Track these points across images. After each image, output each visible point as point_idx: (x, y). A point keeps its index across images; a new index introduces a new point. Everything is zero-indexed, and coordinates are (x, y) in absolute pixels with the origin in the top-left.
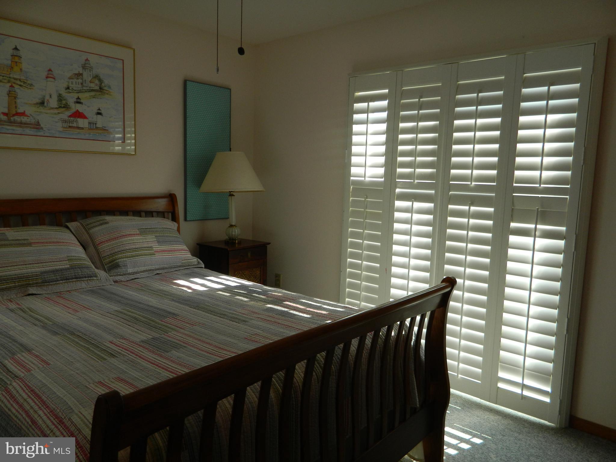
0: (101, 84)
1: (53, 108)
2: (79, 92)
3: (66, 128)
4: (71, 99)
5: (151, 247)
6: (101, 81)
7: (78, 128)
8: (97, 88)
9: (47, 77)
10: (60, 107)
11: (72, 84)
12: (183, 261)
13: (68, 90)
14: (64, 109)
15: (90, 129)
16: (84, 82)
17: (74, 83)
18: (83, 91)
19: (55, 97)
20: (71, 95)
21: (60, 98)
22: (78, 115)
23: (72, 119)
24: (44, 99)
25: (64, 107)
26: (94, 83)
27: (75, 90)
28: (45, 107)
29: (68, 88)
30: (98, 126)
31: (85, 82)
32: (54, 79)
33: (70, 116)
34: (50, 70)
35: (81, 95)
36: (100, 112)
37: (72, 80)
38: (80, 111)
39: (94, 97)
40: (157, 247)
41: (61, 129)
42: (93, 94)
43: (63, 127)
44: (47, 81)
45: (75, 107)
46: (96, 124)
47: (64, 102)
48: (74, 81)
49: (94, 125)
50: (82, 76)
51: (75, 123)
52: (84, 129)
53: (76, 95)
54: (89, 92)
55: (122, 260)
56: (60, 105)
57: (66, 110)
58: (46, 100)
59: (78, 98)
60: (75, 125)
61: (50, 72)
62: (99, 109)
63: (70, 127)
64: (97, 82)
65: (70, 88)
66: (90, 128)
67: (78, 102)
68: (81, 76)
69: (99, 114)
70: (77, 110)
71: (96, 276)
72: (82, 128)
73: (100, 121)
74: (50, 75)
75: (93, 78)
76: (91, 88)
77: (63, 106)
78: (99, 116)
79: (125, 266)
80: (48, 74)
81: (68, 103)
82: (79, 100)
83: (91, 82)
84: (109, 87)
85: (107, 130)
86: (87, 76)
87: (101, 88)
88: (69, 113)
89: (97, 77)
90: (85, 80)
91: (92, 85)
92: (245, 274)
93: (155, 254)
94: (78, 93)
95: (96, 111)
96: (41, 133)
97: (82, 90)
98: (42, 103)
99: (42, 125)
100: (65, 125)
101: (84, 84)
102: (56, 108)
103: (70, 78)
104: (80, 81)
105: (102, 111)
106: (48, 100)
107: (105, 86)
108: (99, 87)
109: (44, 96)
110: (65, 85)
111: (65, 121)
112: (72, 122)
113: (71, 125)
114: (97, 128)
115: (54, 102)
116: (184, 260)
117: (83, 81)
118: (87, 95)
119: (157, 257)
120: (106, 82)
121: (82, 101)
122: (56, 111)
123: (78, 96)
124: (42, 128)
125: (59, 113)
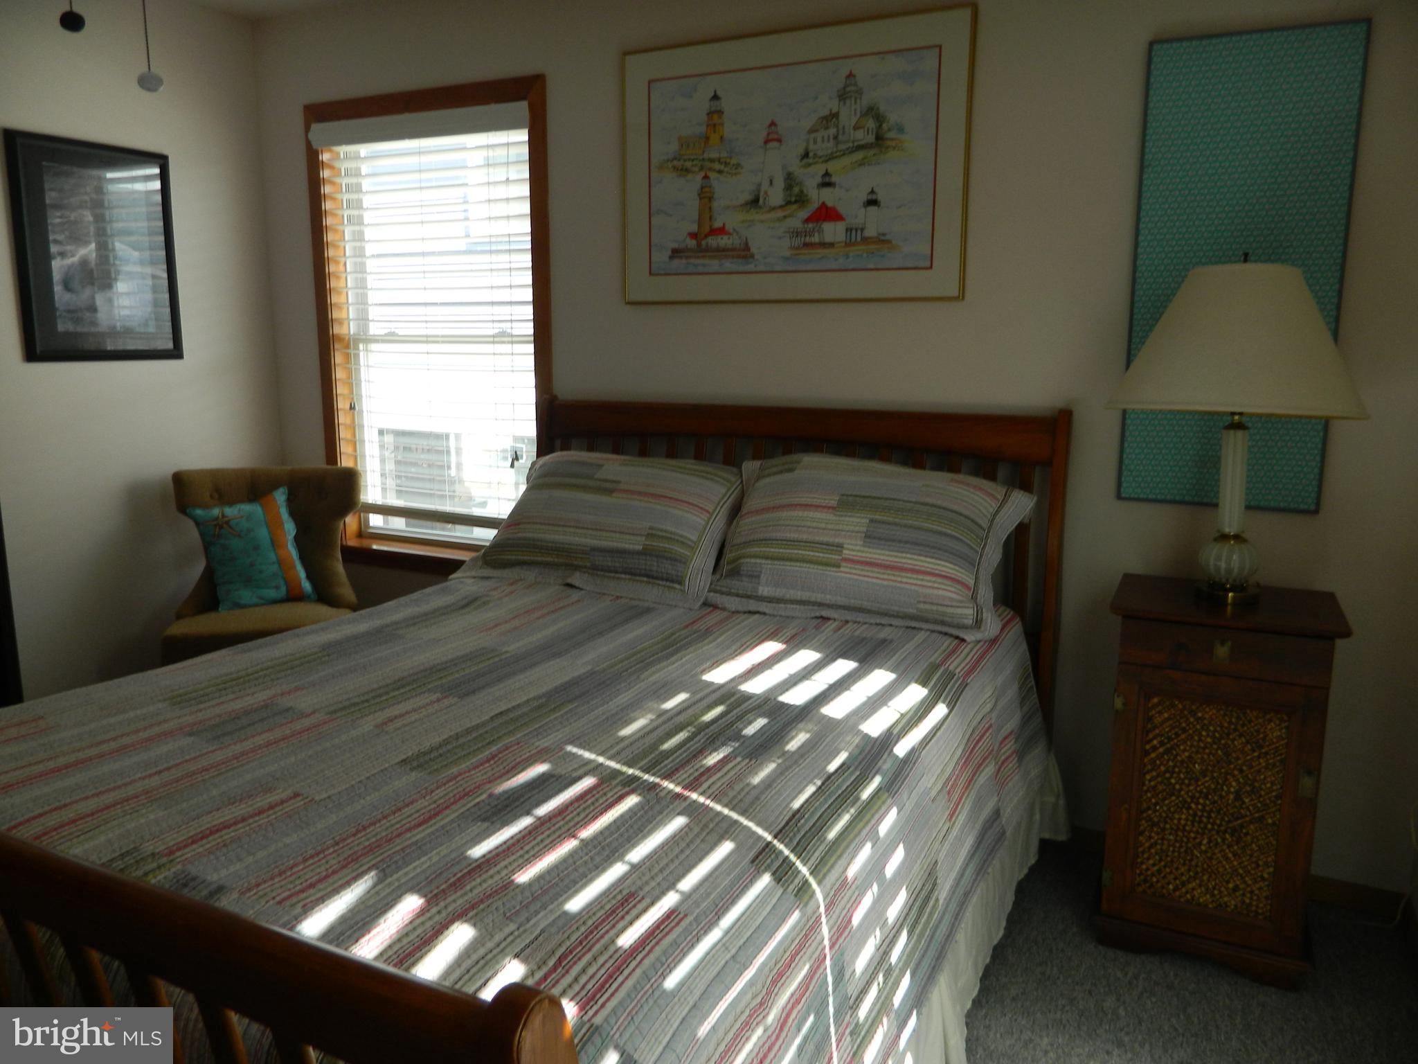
0: (880, 126)
1: (773, 209)
2: (830, 158)
3: (798, 248)
4: (810, 179)
5: (840, 546)
6: (880, 119)
7: (823, 245)
8: (871, 138)
9: (766, 142)
10: (789, 203)
11: (815, 142)
12: (922, 606)
13: (806, 161)
14: (795, 207)
15: (848, 244)
16: (841, 132)
17: (819, 140)
18: (838, 154)
19: (780, 184)
20: (812, 169)
21: (790, 181)
22: (827, 214)
23: (811, 225)
24: (759, 191)
25: (796, 202)
26: (863, 127)
27: (820, 157)
28: (761, 207)
29: (806, 155)
30: (867, 233)
31: (844, 133)
32: (779, 140)
33: (807, 220)
34: (773, 124)
35: (832, 167)
36: (874, 197)
37: (813, 135)
38: (830, 204)
39: (861, 164)
40: (854, 548)
41: (788, 253)
42: (859, 155)
43: (792, 248)
44: (766, 150)
45: (818, 197)
46: (862, 230)
47: (796, 190)
48: (819, 135)
49: (859, 232)
50: (837, 118)
51: (816, 234)
52: (836, 245)
53: (820, 169)
54: (850, 153)
55: (753, 560)
56: (789, 199)
57: (800, 207)
58: (762, 193)
59: (827, 174)
60: (816, 239)
61: (773, 128)
62: (872, 192)
63: (806, 245)
64: (871, 124)
65: (811, 154)
66: (848, 241)
67: (826, 183)
68: (834, 119)
69: (872, 202)
70: (823, 204)
71: (680, 583)
72: (832, 245)
73: (873, 222)
74: (773, 137)
75: (862, 116)
76: (856, 144)
77: (793, 199)
78: (872, 209)
79: (755, 577)
80: (768, 134)
81: (805, 191)
82: (827, 180)
83: (856, 128)
84: (901, 129)
85: (889, 242)
86: (848, 116)
87: (879, 138)
88: (804, 214)
89: (872, 112)
90: (844, 128)
91: (859, 135)
92: (1200, 715)
93: (839, 566)
94: (826, 161)
95: (864, 197)
96: (751, 267)
97: (836, 152)
98: (755, 202)
99: (754, 250)
100: (798, 241)
101: (840, 137)
102: (781, 207)
103: (811, 131)
104: (832, 131)
105: (880, 196)
106: (766, 193)
107: (889, 130)
108: (874, 136)
109: (760, 185)
110: (801, 150)
111: (796, 233)
112: (811, 233)
113: (808, 240)
114: (865, 240)
115: (776, 196)
116: (925, 603)
117: (838, 131)
118: (847, 161)
119: (843, 575)
120: (893, 118)
121: (834, 179)
122: (780, 214)
123: (827, 170)
124: (752, 256)
125: (785, 217)
